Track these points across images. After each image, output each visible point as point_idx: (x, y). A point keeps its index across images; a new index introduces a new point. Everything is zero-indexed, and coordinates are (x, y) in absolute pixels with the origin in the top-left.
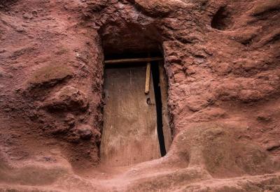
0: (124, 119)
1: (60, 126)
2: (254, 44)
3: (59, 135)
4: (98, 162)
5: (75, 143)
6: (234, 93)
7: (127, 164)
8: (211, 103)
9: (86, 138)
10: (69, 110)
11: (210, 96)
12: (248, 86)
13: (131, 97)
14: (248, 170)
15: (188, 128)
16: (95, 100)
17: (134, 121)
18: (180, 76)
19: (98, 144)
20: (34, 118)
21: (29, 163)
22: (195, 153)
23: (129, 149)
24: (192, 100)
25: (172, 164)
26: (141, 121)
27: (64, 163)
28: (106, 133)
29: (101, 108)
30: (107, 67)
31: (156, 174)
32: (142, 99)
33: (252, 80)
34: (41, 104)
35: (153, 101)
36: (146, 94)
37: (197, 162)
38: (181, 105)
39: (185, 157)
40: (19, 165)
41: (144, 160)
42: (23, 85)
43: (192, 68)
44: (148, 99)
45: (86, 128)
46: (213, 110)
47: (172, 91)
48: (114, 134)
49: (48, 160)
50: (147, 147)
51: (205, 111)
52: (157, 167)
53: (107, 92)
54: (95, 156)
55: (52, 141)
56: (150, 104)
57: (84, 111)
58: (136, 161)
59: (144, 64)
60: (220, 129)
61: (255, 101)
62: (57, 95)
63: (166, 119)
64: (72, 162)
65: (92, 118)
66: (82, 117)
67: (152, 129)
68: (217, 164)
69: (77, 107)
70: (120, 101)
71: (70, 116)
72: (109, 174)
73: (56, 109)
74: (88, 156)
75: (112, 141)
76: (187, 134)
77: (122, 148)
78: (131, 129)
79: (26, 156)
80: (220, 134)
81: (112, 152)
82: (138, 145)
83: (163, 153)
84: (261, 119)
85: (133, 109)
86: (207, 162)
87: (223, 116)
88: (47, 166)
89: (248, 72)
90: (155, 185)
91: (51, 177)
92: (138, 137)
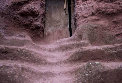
0: (54, 20)
1: (26, 22)
3: (26, 26)
4: (43, 38)
5: (33, 30)
6: (104, 10)
7: (55, 39)
8: (93, 14)
9: (38, 28)
10: (30, 15)
11: (93, 11)
13: (58, 10)
14: (106, 43)
15: (82, 24)
16: (42, 11)
17: (59, 21)
18: (80, 1)
19: (43, 31)
20: (15, 18)
21: (13, 37)
22: (85, 35)
23: (56, 33)
24: (85, 12)
25: (74, 39)
26: (62, 21)
27: (28, 38)
28: (47, 26)
29: (44, 15)
31: (68, 43)
32: (63, 12)
33: (112, 4)
34: (18, 12)
36: (65, 10)
37: (85, 39)
38: (80, 15)
39: (80, 37)
40: (9, 38)
42: (9, 3)
44: (65, 12)
45: (38, 23)
46: (94, 18)
47: (76, 8)
48: (50, 26)
49: (21, 36)
50: (64, 33)
51: (90, 17)
52: (68, 41)
53: (47, 8)
54: (41, 36)
55: (23, 28)
56: (66, 14)
57: (37, 16)
58: (59, 38)
60: (96, 26)
61: (113, 14)
62: (25, 8)
63: (73, 21)
64: (32, 38)
65: (40, 19)
66: (36, 19)
67: (67, 25)
68: (94, 40)
69: (33, 14)
70: (53, 12)
71: (31, 18)
72: (47, 43)
73: (24, 15)
74: (39, 36)
75: (49, 30)
76: (81, 27)
77: (53, 33)
78: (57, 25)
79: (12, 34)
80: (96, 28)
81: (49, 34)
82: (60, 32)
83: (71, 35)
84: (115, 22)
85: (58, 16)
86: (90, 39)
87: (98, 20)
88: (21, 39)
90: (67, 48)
91: (23, 43)
92: (60, 28)
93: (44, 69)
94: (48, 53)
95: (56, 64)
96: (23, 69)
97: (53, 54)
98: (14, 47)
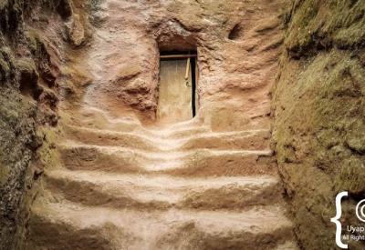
0: (172, 95)
1: (135, 101)
2: (255, 52)
3: (134, 106)
4: (155, 121)
5: (142, 110)
6: (236, 84)
7: (172, 122)
8: (221, 90)
9: (149, 108)
10: (139, 92)
11: (221, 85)
12: (245, 79)
15: (205, 104)
16: (154, 85)
17: (178, 96)
18: (206, 71)
19: (155, 111)
20: (119, 96)
21: (119, 120)
22: (208, 119)
23: (173, 114)
24: (210, 88)
25: (195, 124)
26: (182, 97)
27: (137, 121)
28: (160, 103)
29: (157, 89)
30: (161, 60)
31: (186, 129)
32: (183, 83)
33: (249, 76)
34: (124, 89)
35: (190, 84)
36: (186, 79)
37: (207, 124)
38: (204, 91)
39: (202, 120)
40: (114, 121)
41: (182, 121)
42: (113, 77)
43: (213, 67)
44: (187, 83)
45: (149, 102)
46: (222, 94)
47: (200, 80)
48: (165, 104)
49: (128, 119)
50: (185, 113)
51: (217, 95)
53: (161, 77)
54: (153, 118)
55: (130, 109)
56: (188, 86)
57: (147, 92)
58: (178, 121)
59: (186, 58)
60: (224, 106)
61: (249, 89)
62: (132, 84)
63: (197, 97)
64: (141, 121)
65: (152, 96)
66: (146, 96)
67: (189, 102)
68: (218, 126)
69: (144, 91)
71: (140, 96)
72: (161, 128)
73: (132, 92)
74: (149, 118)
75: (164, 108)
76: (205, 108)
77: (170, 113)
78: (176, 101)
79: (116, 117)
80: (223, 109)
81: (164, 115)
82: (179, 112)
83: (194, 115)
84: (251, 100)
85: (177, 89)
86: (213, 123)
87: (228, 98)
88: (129, 123)
89: (248, 70)
90: (183, 135)
91: (131, 128)
92: (180, 107)
93: (155, 156)
94: (160, 141)
95: (169, 152)
96: (136, 155)
97: (166, 141)
98: (124, 133)
